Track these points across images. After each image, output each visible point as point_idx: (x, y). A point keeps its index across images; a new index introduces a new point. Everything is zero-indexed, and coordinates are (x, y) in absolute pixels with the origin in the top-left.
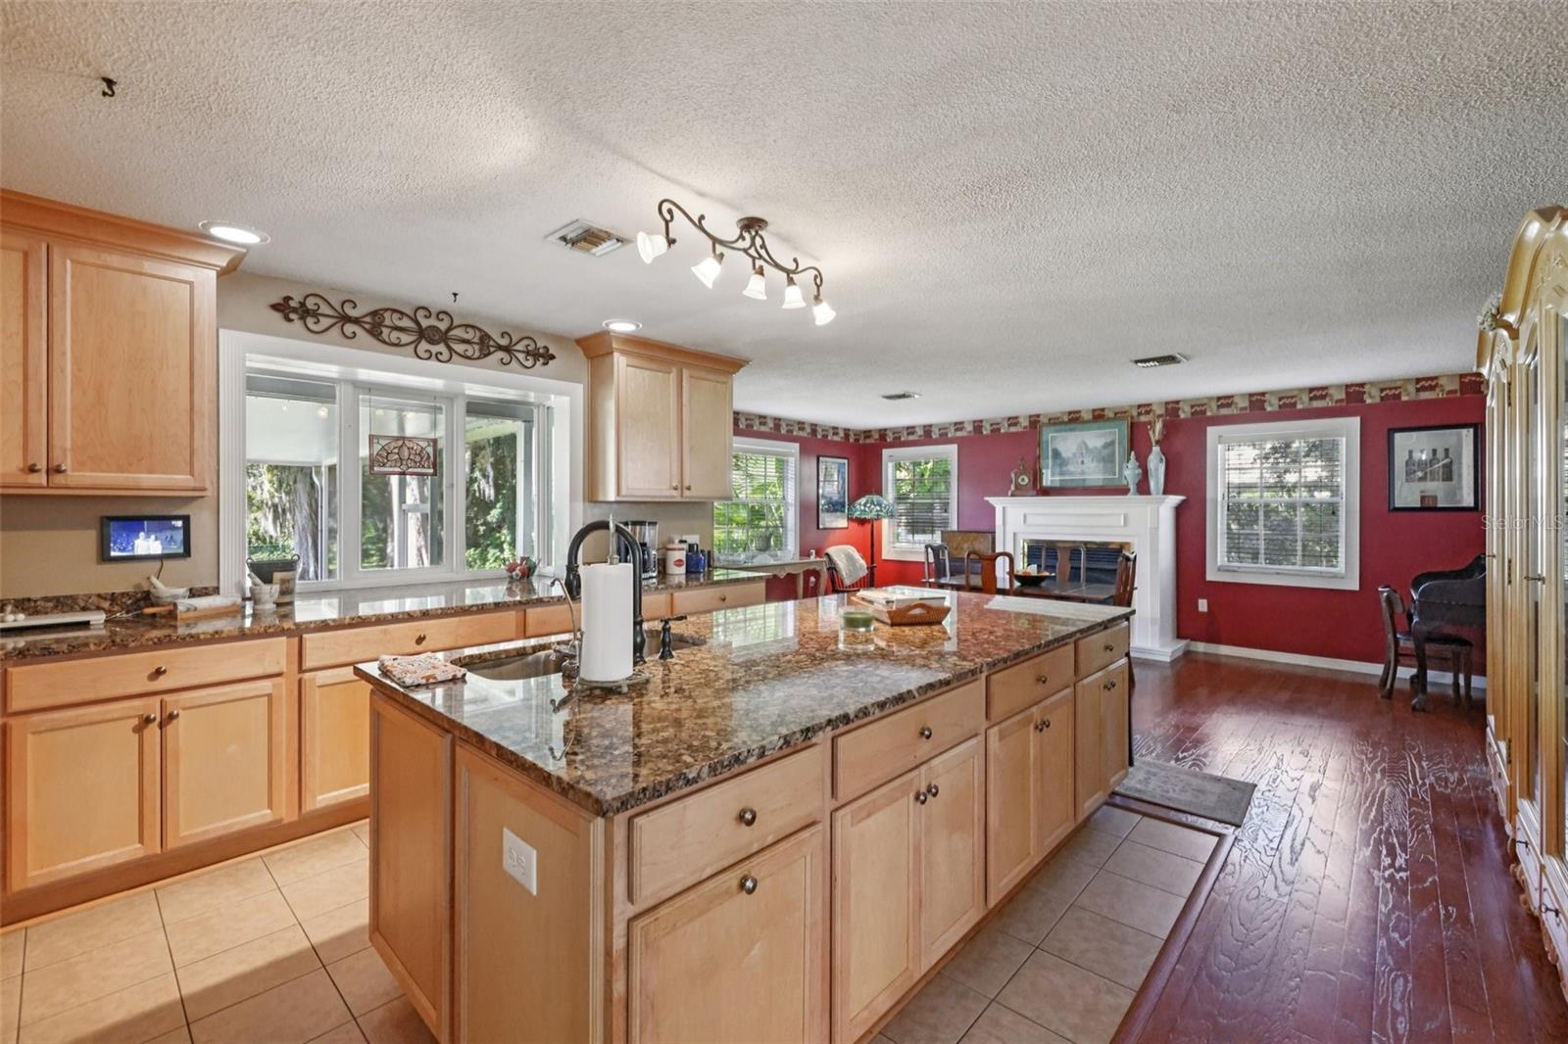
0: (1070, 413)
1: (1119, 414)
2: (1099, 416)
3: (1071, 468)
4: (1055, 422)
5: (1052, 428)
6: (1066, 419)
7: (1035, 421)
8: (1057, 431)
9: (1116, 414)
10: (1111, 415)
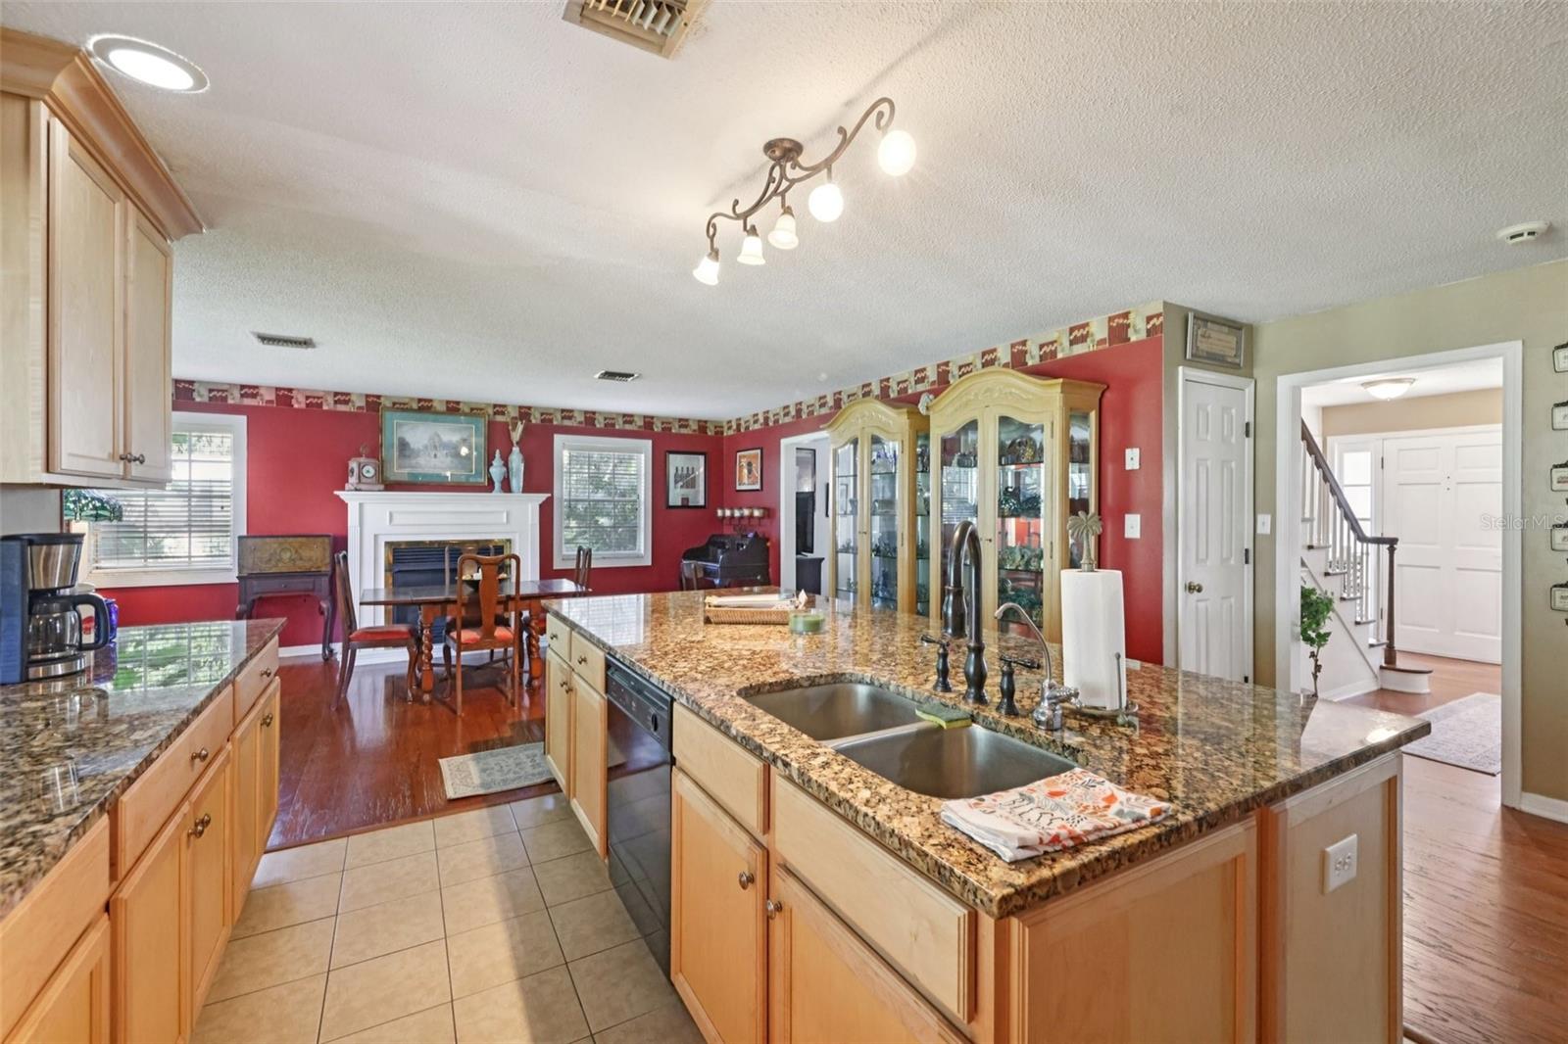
0: (420, 400)
1: (475, 411)
2: (453, 409)
3: (422, 460)
4: (401, 407)
5: (398, 414)
6: (415, 406)
7: (374, 403)
8: (404, 419)
9: (472, 409)
10: (467, 410)
